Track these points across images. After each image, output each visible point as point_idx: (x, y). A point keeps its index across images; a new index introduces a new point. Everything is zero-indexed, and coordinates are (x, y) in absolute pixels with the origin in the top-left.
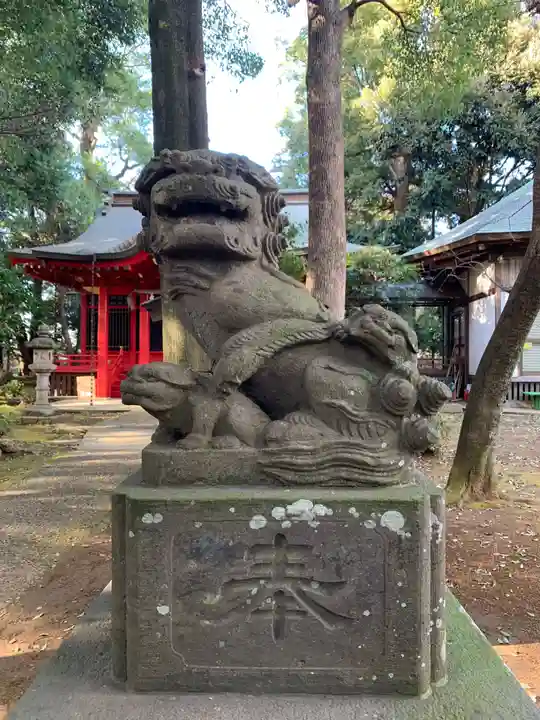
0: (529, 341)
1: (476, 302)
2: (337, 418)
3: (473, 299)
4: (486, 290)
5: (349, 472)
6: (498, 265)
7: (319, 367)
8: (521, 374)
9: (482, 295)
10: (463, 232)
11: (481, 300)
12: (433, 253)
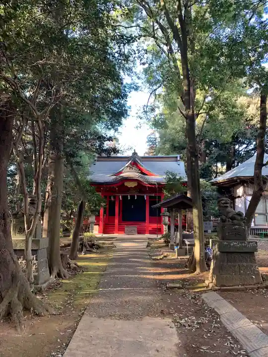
0: (257, 213)
1: (237, 199)
2: (238, 220)
3: (236, 198)
4: (241, 195)
5: (240, 225)
6: (244, 187)
7: (236, 216)
8: (255, 225)
9: (239, 197)
10: (231, 174)
11: (239, 199)
12: (221, 181)
